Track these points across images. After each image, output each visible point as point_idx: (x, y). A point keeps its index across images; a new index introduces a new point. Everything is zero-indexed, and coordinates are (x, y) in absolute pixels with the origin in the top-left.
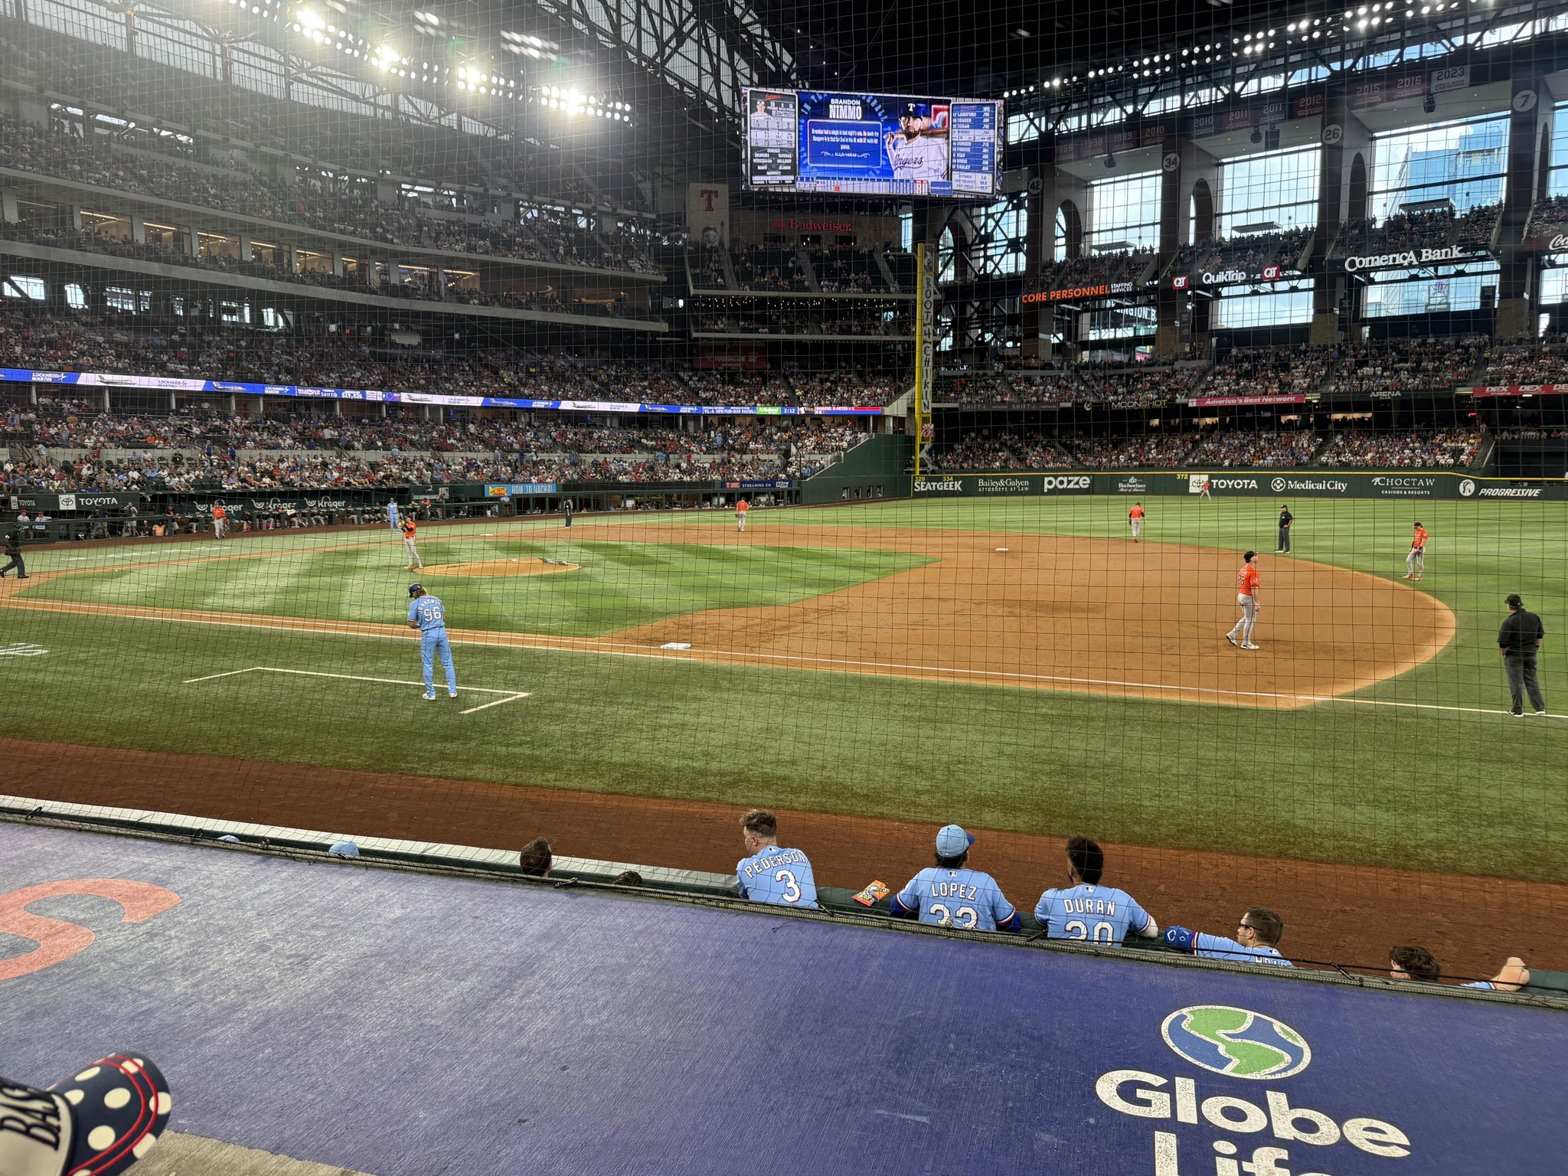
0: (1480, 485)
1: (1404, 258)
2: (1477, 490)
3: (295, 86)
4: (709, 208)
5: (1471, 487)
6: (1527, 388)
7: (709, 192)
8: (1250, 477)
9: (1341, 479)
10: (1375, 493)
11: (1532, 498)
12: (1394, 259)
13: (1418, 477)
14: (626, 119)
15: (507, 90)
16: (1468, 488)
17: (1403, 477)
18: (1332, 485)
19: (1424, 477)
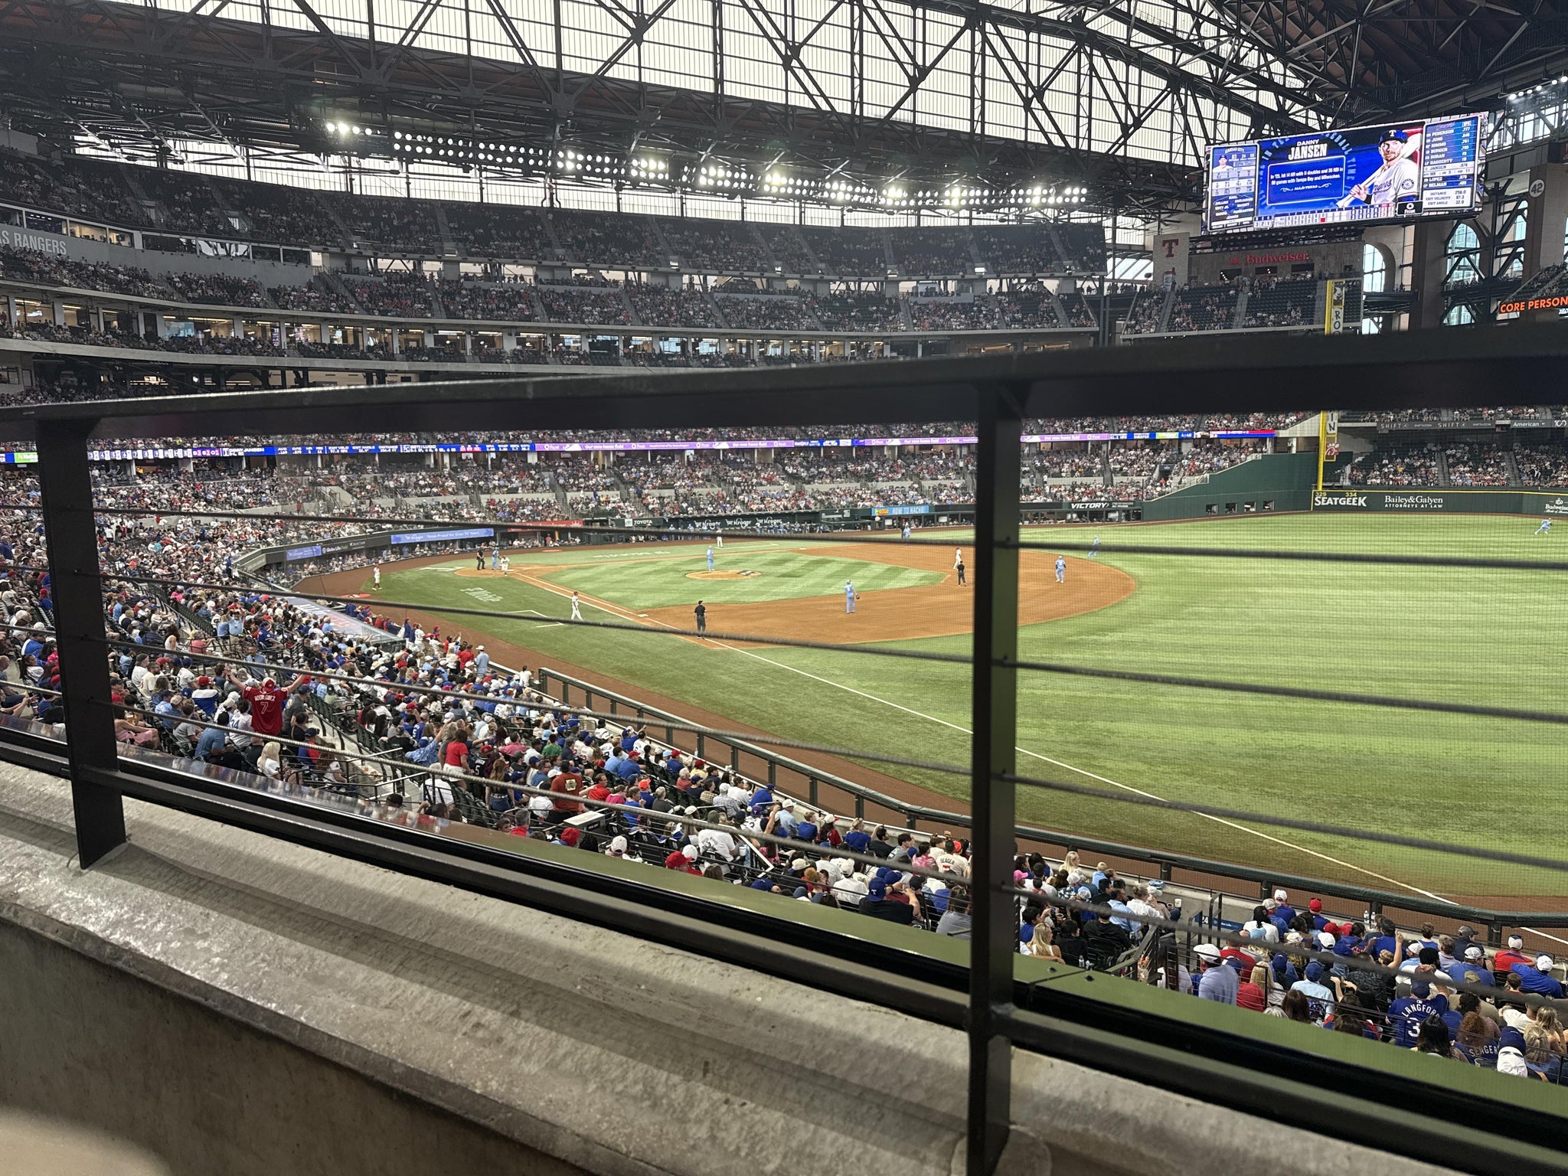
3: (847, 215)
4: (1170, 255)
7: (1170, 242)
14: (1083, 200)
15: (982, 198)
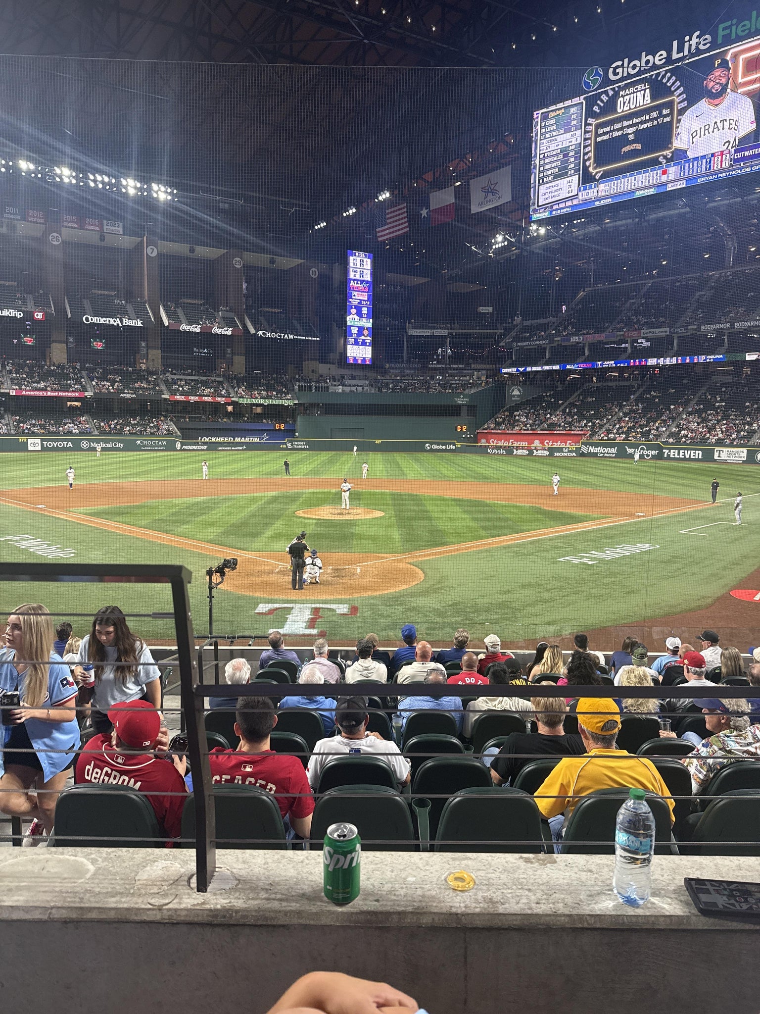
0: (182, 444)
1: (115, 321)
2: (181, 447)
5: (180, 445)
6: (192, 398)
8: (68, 441)
9: (120, 441)
10: (138, 449)
11: (204, 450)
12: (109, 321)
13: (159, 440)
16: (178, 446)
17: (152, 440)
18: (115, 445)
19: (161, 440)
